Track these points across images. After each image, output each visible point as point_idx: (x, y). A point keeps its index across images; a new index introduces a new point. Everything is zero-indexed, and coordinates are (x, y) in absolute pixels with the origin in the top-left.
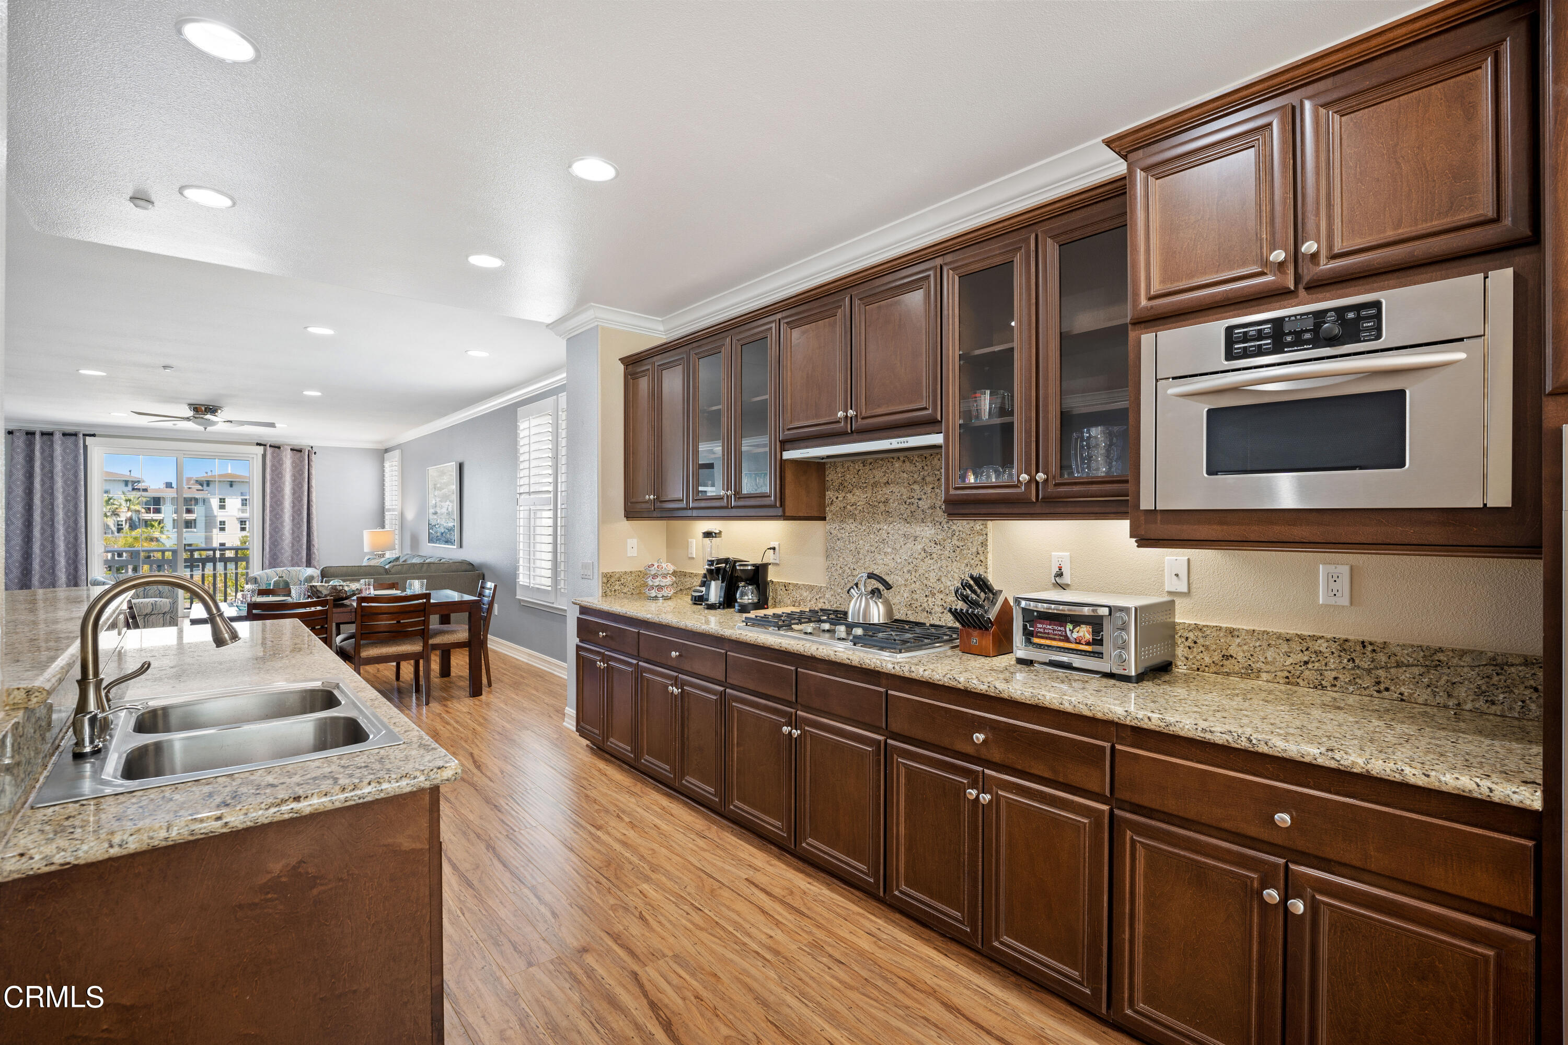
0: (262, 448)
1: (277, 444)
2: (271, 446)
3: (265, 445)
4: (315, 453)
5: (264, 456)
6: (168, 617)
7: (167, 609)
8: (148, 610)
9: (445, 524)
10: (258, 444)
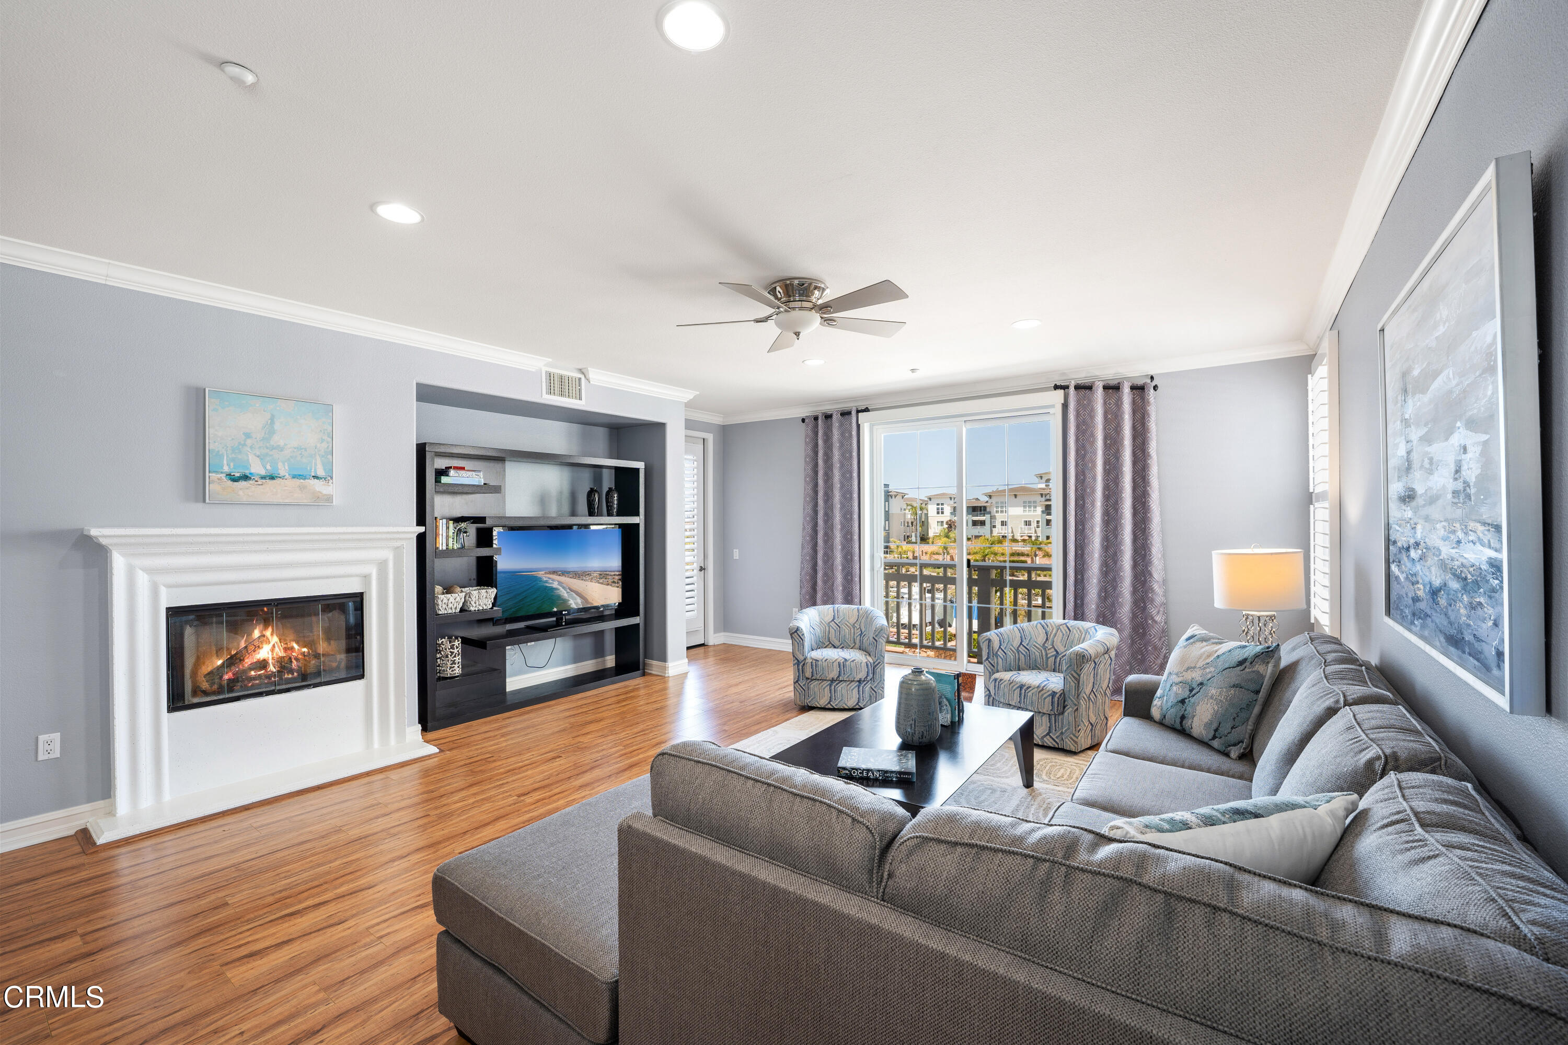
0: (1061, 393)
1: (1086, 381)
2: (1077, 387)
3: (1065, 388)
4: (1155, 388)
5: (1065, 406)
6: (867, 689)
7: (862, 675)
8: (834, 674)
9: (1447, 551)
10: (1056, 387)
